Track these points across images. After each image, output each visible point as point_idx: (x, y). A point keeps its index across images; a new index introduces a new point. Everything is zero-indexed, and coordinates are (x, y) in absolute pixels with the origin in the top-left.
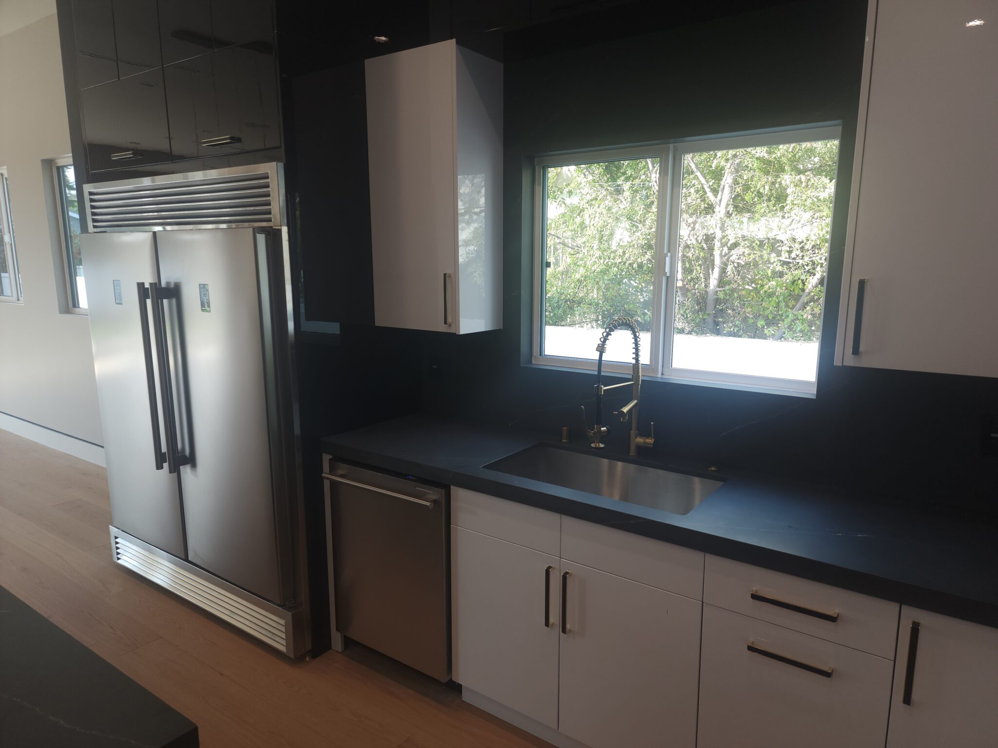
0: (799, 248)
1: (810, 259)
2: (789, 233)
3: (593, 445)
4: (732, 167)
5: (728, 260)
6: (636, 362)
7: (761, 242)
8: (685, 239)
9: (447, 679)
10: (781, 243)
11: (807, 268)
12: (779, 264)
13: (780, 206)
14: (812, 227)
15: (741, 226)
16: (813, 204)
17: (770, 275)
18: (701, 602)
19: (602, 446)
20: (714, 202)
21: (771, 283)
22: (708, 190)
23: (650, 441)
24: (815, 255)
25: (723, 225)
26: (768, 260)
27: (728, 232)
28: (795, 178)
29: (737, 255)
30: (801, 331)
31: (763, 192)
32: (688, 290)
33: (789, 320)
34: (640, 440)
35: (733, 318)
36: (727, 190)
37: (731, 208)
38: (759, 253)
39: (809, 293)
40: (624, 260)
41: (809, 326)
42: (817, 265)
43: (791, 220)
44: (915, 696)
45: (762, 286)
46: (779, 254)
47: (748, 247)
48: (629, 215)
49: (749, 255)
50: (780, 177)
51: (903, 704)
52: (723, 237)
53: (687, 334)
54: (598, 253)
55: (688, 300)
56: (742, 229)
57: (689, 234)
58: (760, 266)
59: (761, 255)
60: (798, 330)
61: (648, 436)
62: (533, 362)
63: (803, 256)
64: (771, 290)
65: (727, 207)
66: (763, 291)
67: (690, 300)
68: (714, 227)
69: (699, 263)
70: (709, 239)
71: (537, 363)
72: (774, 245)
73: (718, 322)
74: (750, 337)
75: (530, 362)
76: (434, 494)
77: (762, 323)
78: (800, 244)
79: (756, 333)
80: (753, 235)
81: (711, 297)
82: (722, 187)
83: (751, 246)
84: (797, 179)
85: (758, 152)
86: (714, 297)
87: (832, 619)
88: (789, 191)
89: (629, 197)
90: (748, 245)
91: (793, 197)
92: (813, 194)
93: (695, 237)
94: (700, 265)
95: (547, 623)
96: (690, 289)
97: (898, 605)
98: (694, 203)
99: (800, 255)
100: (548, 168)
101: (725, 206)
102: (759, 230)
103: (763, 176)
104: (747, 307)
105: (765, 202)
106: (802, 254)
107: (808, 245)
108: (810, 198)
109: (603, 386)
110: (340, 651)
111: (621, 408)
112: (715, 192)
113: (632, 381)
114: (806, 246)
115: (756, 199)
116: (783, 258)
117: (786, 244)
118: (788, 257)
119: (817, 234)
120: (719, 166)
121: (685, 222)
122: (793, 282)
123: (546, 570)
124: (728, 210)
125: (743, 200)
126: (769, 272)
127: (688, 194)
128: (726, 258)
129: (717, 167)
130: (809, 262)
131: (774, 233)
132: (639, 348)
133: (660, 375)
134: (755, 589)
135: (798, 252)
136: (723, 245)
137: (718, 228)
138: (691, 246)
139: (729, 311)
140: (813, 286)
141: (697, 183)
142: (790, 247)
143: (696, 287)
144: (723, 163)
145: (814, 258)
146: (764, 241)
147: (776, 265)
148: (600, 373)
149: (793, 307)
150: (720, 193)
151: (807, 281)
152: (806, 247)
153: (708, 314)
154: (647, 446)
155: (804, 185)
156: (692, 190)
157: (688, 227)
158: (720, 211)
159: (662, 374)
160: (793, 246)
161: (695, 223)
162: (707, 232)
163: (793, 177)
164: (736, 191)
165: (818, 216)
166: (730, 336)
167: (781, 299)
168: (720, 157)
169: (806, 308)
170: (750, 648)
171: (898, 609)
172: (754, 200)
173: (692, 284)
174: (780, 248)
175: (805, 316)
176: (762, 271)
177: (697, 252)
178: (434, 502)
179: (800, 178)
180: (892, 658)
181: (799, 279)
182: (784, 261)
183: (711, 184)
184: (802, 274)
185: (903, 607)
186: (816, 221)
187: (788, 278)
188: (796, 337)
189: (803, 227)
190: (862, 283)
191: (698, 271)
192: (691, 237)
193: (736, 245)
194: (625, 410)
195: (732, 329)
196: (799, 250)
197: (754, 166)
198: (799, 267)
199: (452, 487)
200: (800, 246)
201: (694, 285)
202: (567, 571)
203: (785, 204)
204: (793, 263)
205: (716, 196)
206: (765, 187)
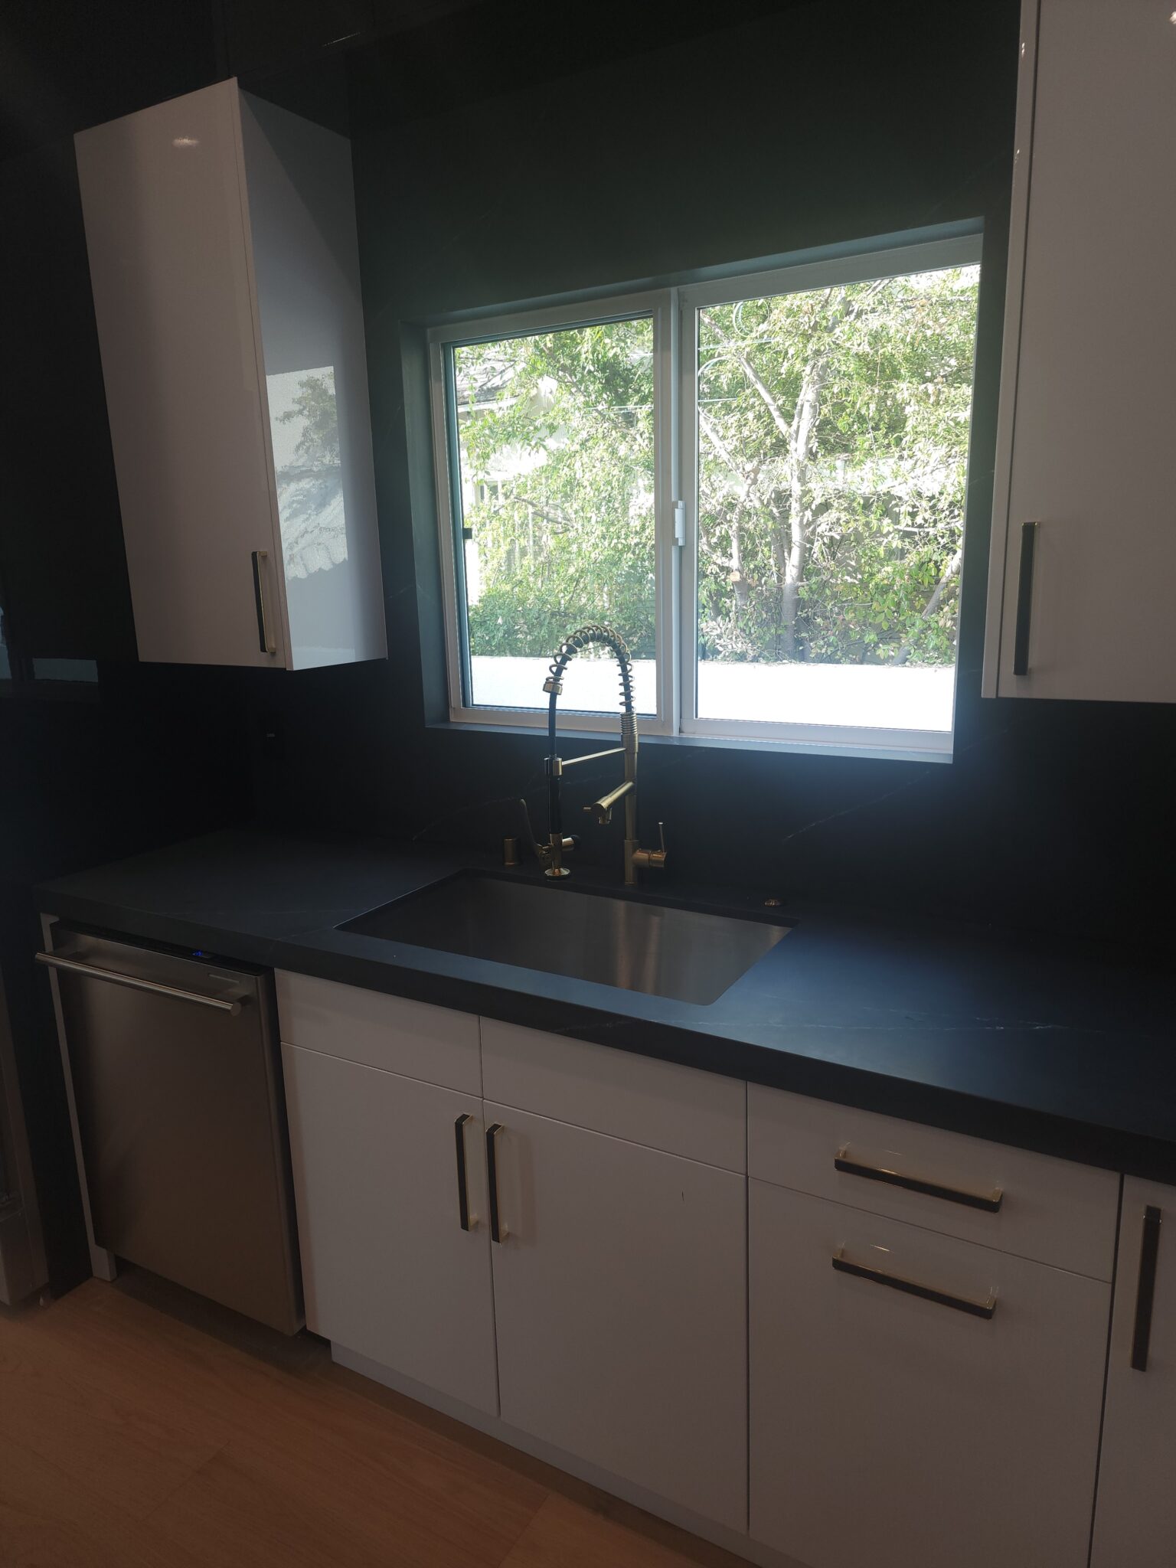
0: (928, 508)
1: (947, 527)
2: (911, 482)
3: (548, 872)
4: (814, 373)
5: (813, 532)
6: (627, 711)
7: (866, 499)
8: (742, 499)
9: (297, 1328)
10: (898, 500)
11: (942, 541)
12: (897, 536)
13: (894, 436)
14: (949, 471)
15: (833, 473)
16: (948, 431)
17: (882, 556)
18: (744, 1176)
19: (565, 872)
20: (788, 434)
21: (886, 569)
22: (776, 414)
23: (659, 856)
24: (954, 520)
25: (803, 472)
26: (879, 531)
27: (811, 486)
28: (917, 389)
29: (828, 524)
30: (936, 648)
31: (867, 413)
32: (750, 588)
33: (916, 631)
34: (641, 855)
35: (825, 632)
36: (807, 412)
37: (814, 445)
38: (862, 519)
39: (947, 584)
40: (643, 541)
41: (949, 639)
42: (959, 536)
43: (914, 462)
44: (1154, 1351)
45: (872, 575)
46: (896, 520)
47: (845, 509)
48: (647, 461)
49: (847, 522)
50: (893, 387)
51: (1131, 1369)
52: (805, 493)
53: (752, 661)
54: (600, 530)
55: (750, 605)
56: (834, 480)
57: (748, 492)
58: (867, 541)
59: (867, 522)
60: (931, 647)
61: (655, 848)
62: (452, 719)
63: (935, 522)
64: (886, 582)
65: (807, 443)
66: (873, 583)
67: (754, 603)
68: (789, 478)
69: (767, 540)
70: (781, 498)
71: (459, 720)
72: (887, 505)
73: (803, 639)
74: (853, 662)
75: (446, 718)
76: (244, 985)
77: (872, 637)
78: (930, 501)
79: (864, 655)
80: (853, 488)
81: (788, 597)
82: (798, 408)
83: (850, 507)
84: (920, 389)
85: (855, 343)
86: (793, 598)
87: (991, 1207)
88: (908, 410)
89: (646, 431)
90: (846, 505)
91: (915, 419)
92: (948, 414)
93: (758, 494)
94: (768, 544)
95: (465, 1225)
96: (754, 585)
97: (1116, 1176)
98: (754, 437)
99: (932, 521)
100: (454, 348)
101: (804, 440)
102: (862, 480)
103: (865, 386)
104: (847, 613)
105: (870, 430)
106: (933, 518)
107: (943, 501)
108: (943, 422)
109: (560, 759)
110: (109, 1280)
111: (598, 800)
112: (788, 417)
113: (622, 747)
114: (939, 504)
115: (855, 427)
116: (902, 527)
117: (907, 502)
118: (910, 523)
119: (956, 483)
120: (792, 373)
121: (741, 470)
122: (921, 565)
123: (456, 1123)
124: (810, 446)
125: (835, 429)
126: (881, 551)
127: (743, 423)
128: (810, 529)
129: (790, 373)
130: (944, 531)
131: (889, 482)
132: (631, 684)
133: (675, 733)
134: (843, 1148)
135: (927, 515)
136: (805, 507)
137: (795, 479)
138: (752, 511)
139: (819, 620)
140: (952, 572)
141: (757, 403)
142: (914, 506)
143: (763, 582)
144: (798, 366)
145: (953, 525)
146: (872, 498)
147: (893, 538)
148: (554, 734)
149: (923, 608)
150: (796, 419)
151: (944, 563)
152: (940, 506)
153: (785, 626)
154: (654, 865)
155: (932, 399)
156: (750, 415)
157: (747, 478)
158: (798, 449)
159: (681, 731)
160: (918, 504)
161: (756, 471)
162: (776, 486)
163: (915, 386)
164: (822, 413)
165: (956, 452)
166: (822, 661)
167: (901, 594)
168: (792, 356)
169: (942, 609)
170: (839, 1265)
171: (1117, 1183)
172: (852, 430)
173: (756, 576)
174: (897, 509)
175: (941, 623)
176: (870, 549)
177: (762, 521)
178: (244, 1001)
179: (926, 388)
180: (1110, 1279)
181: (930, 560)
182: (904, 531)
183: (780, 402)
184: (934, 552)
185: (1126, 1177)
186: (953, 460)
187: (912, 559)
188: (928, 658)
189: (934, 473)
190: (1029, 531)
191: (766, 555)
192: (752, 496)
193: (825, 507)
194: (605, 802)
195: (823, 651)
196: (929, 512)
197: (850, 370)
198: (929, 541)
199: (276, 970)
200: (931, 504)
201: (759, 580)
202: (496, 1123)
203: (902, 433)
204: (920, 534)
205: (790, 425)
206: (870, 405)
